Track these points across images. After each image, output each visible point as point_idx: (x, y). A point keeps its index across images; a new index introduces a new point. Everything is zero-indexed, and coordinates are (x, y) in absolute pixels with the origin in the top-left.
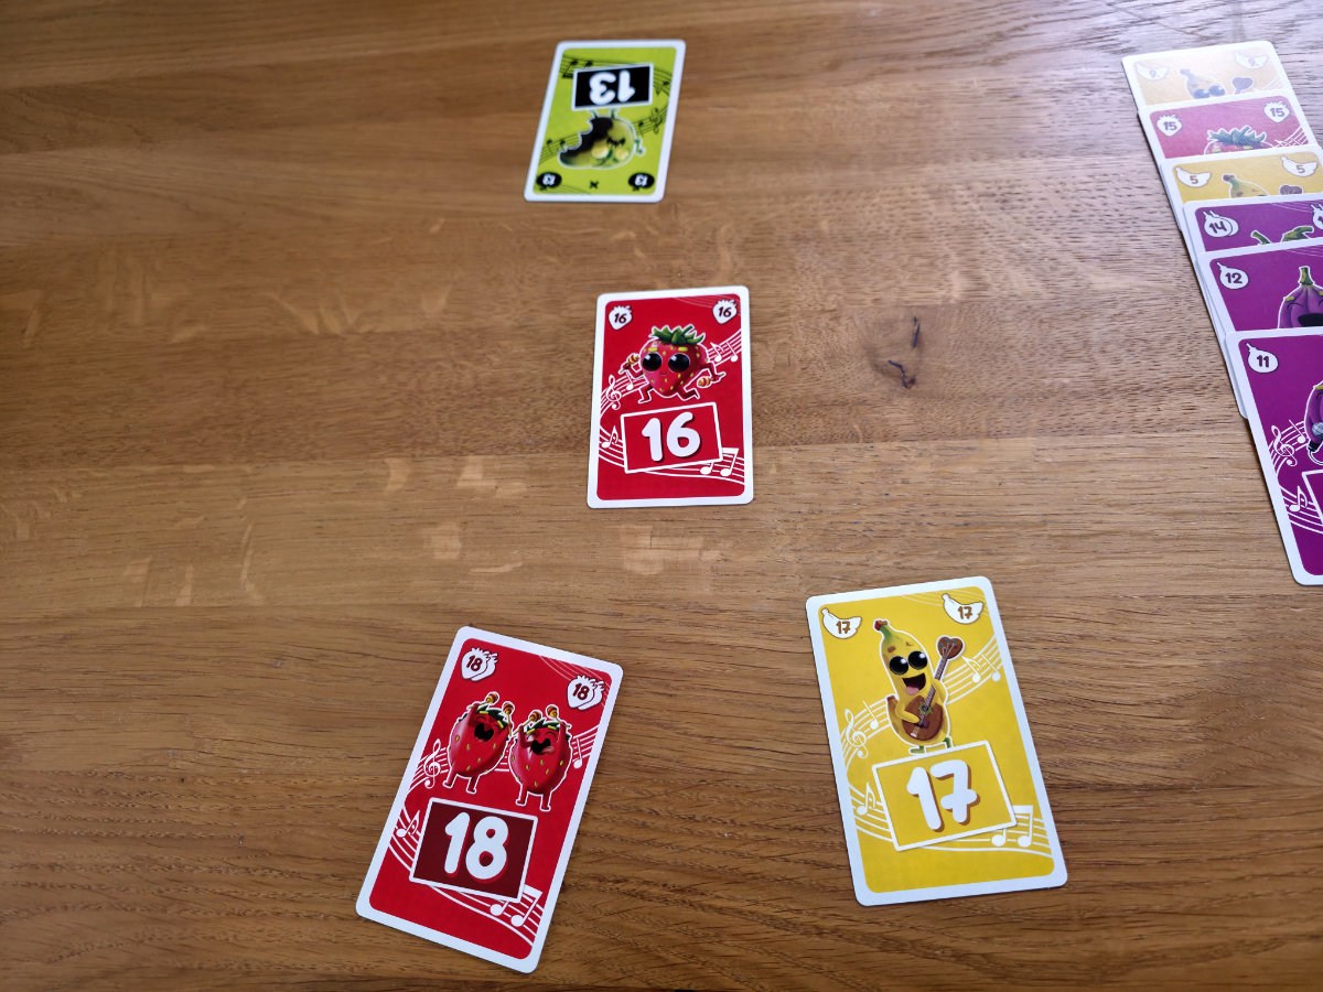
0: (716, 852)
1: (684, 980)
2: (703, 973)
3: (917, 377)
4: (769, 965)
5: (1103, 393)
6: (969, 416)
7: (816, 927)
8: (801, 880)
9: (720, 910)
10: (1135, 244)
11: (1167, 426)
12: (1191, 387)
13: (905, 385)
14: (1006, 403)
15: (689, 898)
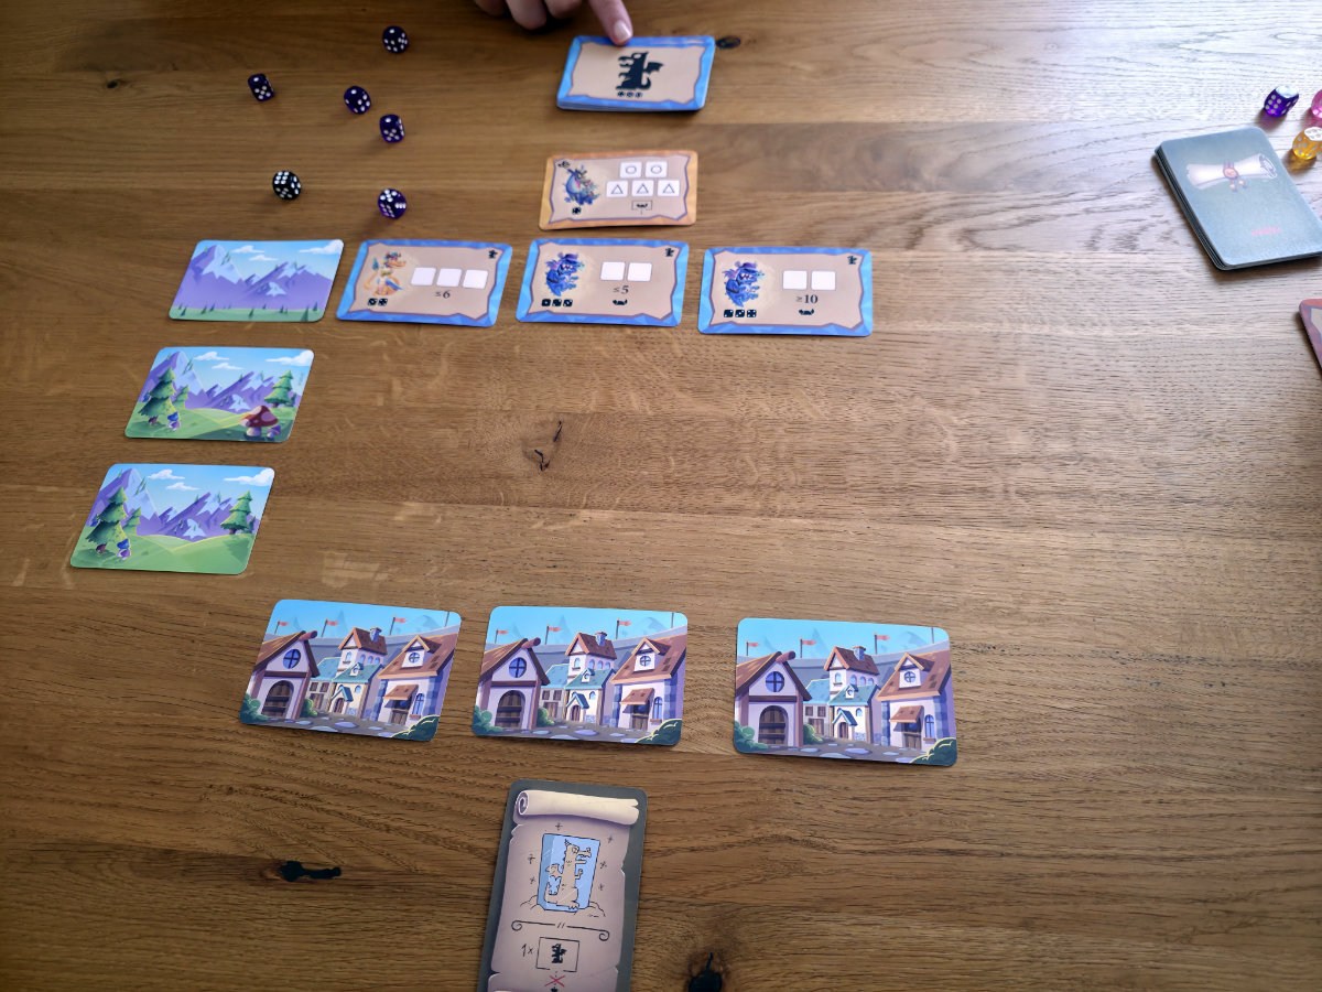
0: (336, 774)
1: (294, 855)
2: (307, 851)
3: (551, 464)
4: (350, 849)
5: (667, 483)
6: (577, 492)
7: (387, 826)
8: (385, 796)
9: (328, 812)
10: (718, 381)
13: (542, 468)
14: (604, 486)
15: (310, 803)
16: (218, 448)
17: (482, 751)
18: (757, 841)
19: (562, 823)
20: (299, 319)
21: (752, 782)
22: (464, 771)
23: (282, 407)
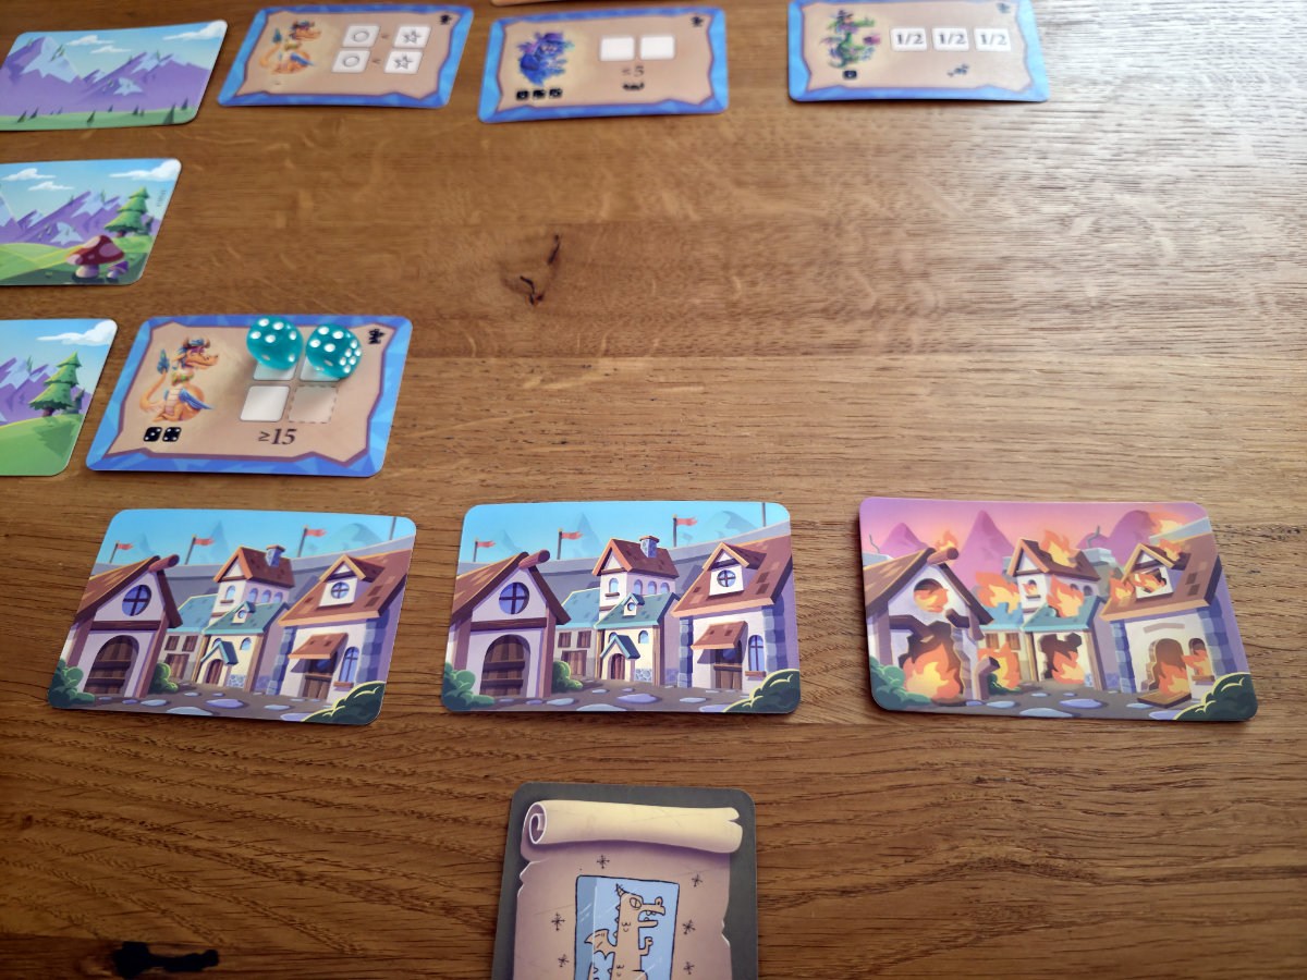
0: (209, 787)
1: (136, 931)
2: (159, 923)
3: (546, 295)
4: (235, 915)
5: (732, 314)
6: (591, 334)
7: (299, 873)
8: (294, 820)
9: (196, 853)
10: (795, 172)
11: (790, 350)
12: (824, 310)
13: (532, 301)
14: (632, 322)
15: (165, 837)
16: (33, 296)
17: (461, 738)
18: (958, 871)
19: (609, 856)
20: (160, 121)
21: (932, 768)
22: (430, 773)
23: (131, 237)
